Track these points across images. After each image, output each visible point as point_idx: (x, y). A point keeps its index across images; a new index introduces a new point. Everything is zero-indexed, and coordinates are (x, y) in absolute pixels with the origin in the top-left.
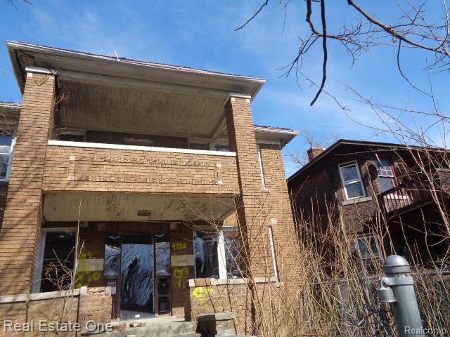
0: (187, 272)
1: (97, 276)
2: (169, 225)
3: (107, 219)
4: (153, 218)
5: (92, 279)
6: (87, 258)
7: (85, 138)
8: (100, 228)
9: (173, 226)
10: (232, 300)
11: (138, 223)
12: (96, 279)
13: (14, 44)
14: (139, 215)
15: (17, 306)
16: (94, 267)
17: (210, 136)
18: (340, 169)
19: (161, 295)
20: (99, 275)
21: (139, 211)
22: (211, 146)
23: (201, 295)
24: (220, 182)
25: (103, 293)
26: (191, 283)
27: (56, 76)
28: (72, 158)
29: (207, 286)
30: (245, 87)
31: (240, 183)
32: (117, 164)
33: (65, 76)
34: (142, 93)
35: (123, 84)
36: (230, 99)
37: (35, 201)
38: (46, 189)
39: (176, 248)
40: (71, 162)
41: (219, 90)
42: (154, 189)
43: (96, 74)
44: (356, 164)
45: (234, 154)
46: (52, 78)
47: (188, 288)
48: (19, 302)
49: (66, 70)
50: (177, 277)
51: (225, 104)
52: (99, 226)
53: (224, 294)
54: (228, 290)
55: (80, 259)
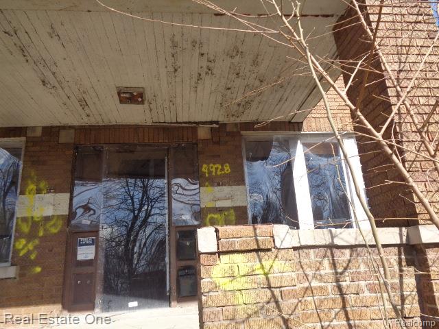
1: (54, 225)
2: (194, 130)
4: (159, 113)
5: (45, 230)
6: (39, 191)
8: (64, 138)
9: (203, 133)
12: (54, 231)
16: (51, 207)
19: (184, 263)
20: (60, 222)
26: (206, 239)
29: (258, 250)
39: (210, 172)
52: (63, 134)
53: (321, 278)
54: (334, 265)
55: (22, 193)
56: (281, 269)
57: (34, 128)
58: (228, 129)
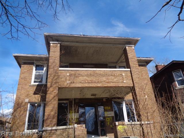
0: (111, 119)
1: (76, 120)
3: (79, 98)
4: (97, 97)
6: (73, 113)
7: (69, 66)
9: (104, 100)
10: (134, 131)
11: (91, 99)
13: (46, 34)
14: (92, 96)
15: (53, 131)
17: (117, 63)
18: (173, 73)
20: (78, 119)
21: (92, 94)
22: (117, 67)
23: (121, 129)
24: (125, 82)
25: (82, 127)
26: (117, 123)
27: (60, 44)
28: (68, 74)
29: (123, 125)
30: (131, 42)
31: (133, 82)
32: (84, 76)
33: (63, 43)
34: (90, 48)
35: (84, 45)
36: (125, 47)
37: (56, 91)
38: (60, 86)
39: (106, 109)
40: (67, 76)
41: (121, 44)
42: (99, 85)
43: (74, 42)
44: (181, 71)
45: (129, 70)
46: (59, 45)
47: (116, 126)
48: (53, 130)
49: (63, 41)
50: (108, 121)
51: (123, 49)
52: (76, 100)
53: (130, 128)
54: (132, 127)
55: (69, 113)
56: (126, 127)
57: (70, 99)
58: (110, 99)
